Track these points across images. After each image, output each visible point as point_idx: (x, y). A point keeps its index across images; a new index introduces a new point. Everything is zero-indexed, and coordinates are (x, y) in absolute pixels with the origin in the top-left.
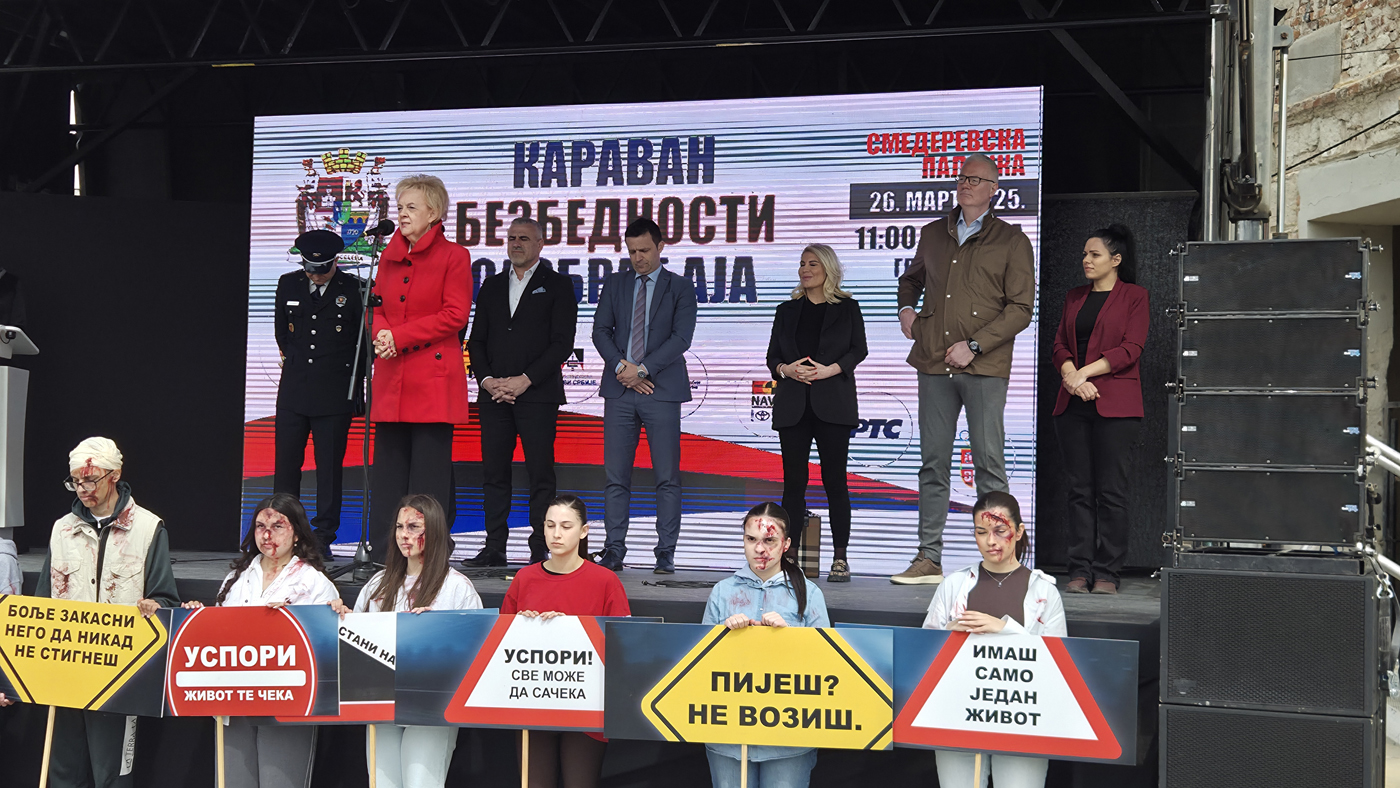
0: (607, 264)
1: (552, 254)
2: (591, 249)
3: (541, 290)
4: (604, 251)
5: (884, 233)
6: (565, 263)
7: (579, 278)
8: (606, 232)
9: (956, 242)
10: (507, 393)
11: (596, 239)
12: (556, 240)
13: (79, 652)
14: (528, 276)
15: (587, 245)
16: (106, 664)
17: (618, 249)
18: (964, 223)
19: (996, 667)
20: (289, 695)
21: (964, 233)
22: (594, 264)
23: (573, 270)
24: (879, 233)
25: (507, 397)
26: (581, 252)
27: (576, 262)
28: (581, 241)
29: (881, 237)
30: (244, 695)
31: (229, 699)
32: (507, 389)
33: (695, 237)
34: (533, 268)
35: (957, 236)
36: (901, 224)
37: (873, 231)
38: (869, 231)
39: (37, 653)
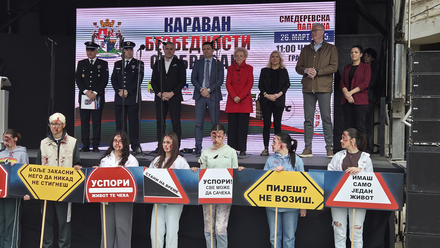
0: (196, 57)
1: (178, 54)
2: (190, 52)
3: (175, 65)
4: (195, 53)
5: (285, 47)
6: (182, 56)
7: (186, 62)
8: (195, 47)
9: (314, 51)
10: (166, 98)
11: (192, 49)
12: (179, 49)
13: (55, 183)
14: (171, 60)
15: (189, 50)
16: (64, 186)
17: (199, 52)
18: (316, 45)
19: (360, 182)
20: (127, 195)
21: (317, 48)
22: (191, 57)
23: (184, 59)
24: (283, 47)
25: (167, 99)
26: (187, 53)
27: (185, 56)
28: (187, 49)
29: (284, 48)
30: (112, 195)
31: (107, 196)
32: (167, 97)
33: (224, 49)
34: (172, 58)
35: (314, 49)
36: (290, 44)
37: (282, 46)
38: (280, 47)
39: (40, 183)
